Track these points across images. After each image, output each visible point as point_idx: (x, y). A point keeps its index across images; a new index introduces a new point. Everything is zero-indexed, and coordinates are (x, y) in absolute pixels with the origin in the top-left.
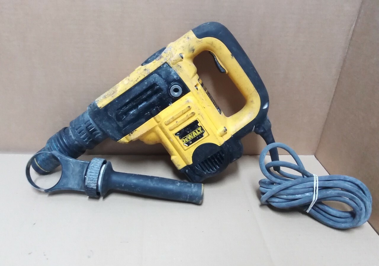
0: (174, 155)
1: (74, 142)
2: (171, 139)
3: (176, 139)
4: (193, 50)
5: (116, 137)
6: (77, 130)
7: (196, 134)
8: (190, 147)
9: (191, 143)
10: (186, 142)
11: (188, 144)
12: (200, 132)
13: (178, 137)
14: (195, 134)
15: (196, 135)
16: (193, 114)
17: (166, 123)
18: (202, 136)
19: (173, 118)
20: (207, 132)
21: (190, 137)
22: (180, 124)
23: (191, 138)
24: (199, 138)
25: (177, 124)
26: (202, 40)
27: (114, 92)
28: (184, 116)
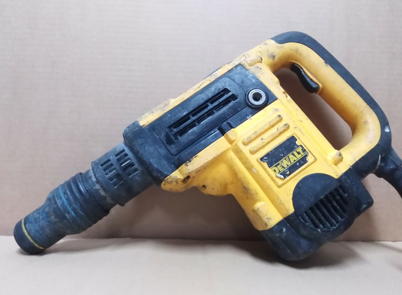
0: (259, 200)
1: (94, 186)
2: (254, 170)
3: (263, 167)
4: (274, 57)
5: (163, 171)
6: (102, 166)
7: (295, 159)
8: (288, 181)
9: (288, 173)
10: (280, 171)
11: (285, 175)
12: (300, 155)
13: (265, 165)
14: (293, 158)
15: (295, 161)
16: (287, 127)
17: (244, 141)
18: (305, 162)
19: (255, 132)
20: (312, 154)
21: (285, 163)
22: (267, 141)
23: (288, 165)
24: (301, 165)
25: (263, 143)
26: (284, 45)
27: (166, 105)
28: (274, 130)
